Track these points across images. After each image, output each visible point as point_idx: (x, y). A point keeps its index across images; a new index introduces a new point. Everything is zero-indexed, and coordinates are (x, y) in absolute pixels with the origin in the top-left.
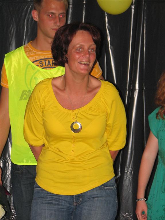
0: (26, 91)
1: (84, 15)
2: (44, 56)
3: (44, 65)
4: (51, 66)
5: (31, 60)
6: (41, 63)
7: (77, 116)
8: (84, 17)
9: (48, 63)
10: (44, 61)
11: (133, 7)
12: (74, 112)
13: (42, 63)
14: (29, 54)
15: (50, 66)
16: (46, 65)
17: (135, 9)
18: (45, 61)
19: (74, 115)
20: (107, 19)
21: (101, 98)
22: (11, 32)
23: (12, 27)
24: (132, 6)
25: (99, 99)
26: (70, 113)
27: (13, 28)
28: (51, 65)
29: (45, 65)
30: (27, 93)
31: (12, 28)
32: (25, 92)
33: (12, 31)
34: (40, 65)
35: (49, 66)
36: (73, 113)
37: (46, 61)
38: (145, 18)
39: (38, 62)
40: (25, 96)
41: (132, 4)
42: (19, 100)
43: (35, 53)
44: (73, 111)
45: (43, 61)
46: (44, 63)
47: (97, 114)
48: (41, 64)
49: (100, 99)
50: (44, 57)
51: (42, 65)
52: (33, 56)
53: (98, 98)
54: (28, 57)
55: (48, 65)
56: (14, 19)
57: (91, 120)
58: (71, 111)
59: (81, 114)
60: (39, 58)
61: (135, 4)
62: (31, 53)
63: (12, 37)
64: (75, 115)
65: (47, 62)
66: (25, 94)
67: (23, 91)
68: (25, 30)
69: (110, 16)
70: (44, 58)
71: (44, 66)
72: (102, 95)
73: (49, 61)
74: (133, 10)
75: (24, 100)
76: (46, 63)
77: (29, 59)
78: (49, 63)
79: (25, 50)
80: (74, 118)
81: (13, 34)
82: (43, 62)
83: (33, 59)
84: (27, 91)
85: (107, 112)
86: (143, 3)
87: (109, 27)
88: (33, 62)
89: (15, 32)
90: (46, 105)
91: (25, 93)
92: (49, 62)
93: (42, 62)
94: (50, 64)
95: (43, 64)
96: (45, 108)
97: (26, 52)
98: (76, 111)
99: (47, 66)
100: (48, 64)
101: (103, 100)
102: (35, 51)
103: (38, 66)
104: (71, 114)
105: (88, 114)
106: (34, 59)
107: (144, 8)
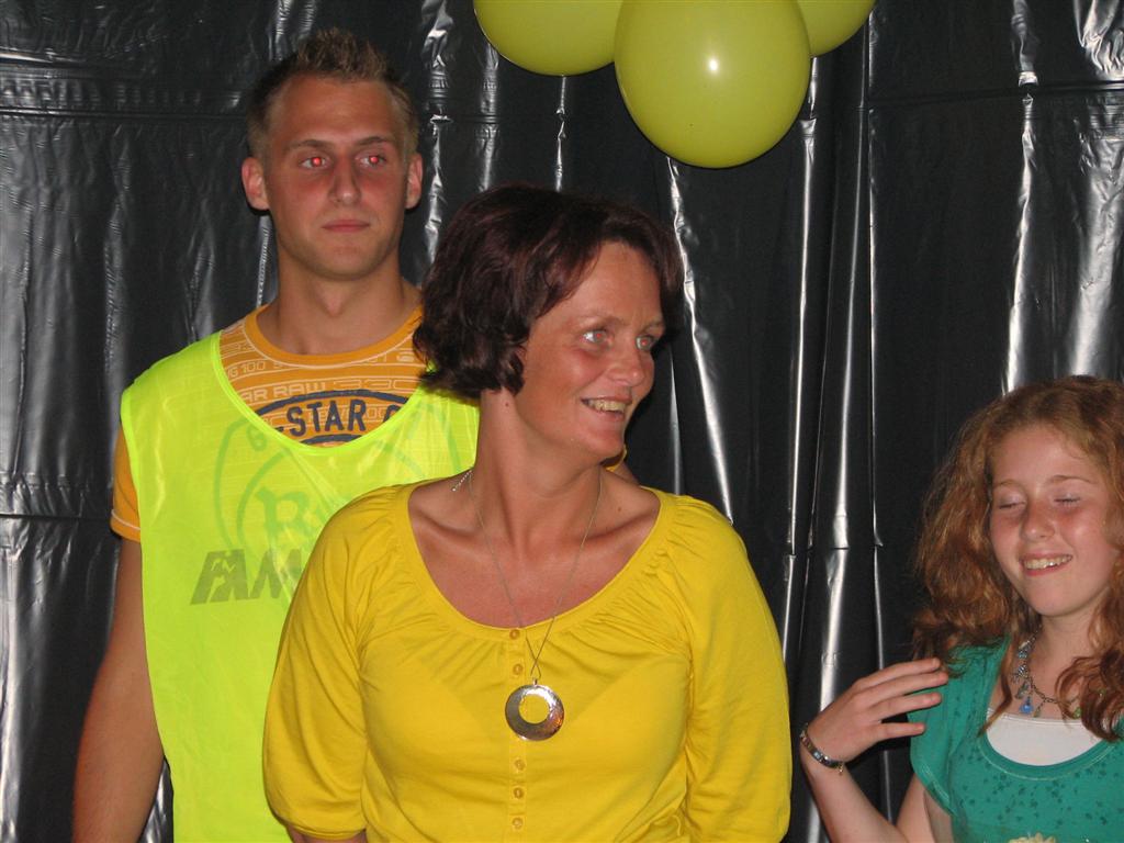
0: (221, 554)
2: (312, 384)
3: (310, 425)
4: (346, 431)
5: (248, 402)
6: (294, 416)
7: (541, 658)
9: (327, 414)
10: (309, 406)
11: (810, 127)
12: (521, 640)
13: (300, 417)
14: (241, 371)
15: (340, 432)
16: (317, 429)
17: (818, 135)
18: (315, 407)
19: (521, 655)
20: (676, 193)
21: (659, 572)
22: (191, 269)
23: (197, 245)
24: (805, 124)
25: (648, 575)
26: (503, 644)
27: (202, 248)
28: (341, 427)
29: (313, 425)
30: (225, 565)
31: (195, 252)
32: (218, 561)
33: (197, 268)
34: (289, 426)
35: (334, 430)
36: (517, 641)
37: (319, 405)
38: (874, 180)
39: (281, 413)
40: (219, 581)
41: (804, 113)
42: (189, 602)
43: (270, 365)
44: (518, 632)
45: (303, 406)
46: (309, 415)
47: (638, 649)
48: (297, 421)
49: (655, 575)
50: (308, 386)
51: (298, 427)
52: (259, 380)
53: (643, 572)
54: (237, 386)
55: (327, 428)
56: (204, 203)
57: (610, 678)
58: (506, 633)
59: (558, 649)
60: (284, 390)
61: (817, 113)
62: (251, 367)
63: (199, 299)
64: (528, 654)
65: (324, 412)
66: (220, 572)
67: (210, 557)
68: (263, 261)
69: (699, 178)
70: (309, 392)
71: (311, 433)
72: (665, 555)
73: (333, 405)
74: (810, 144)
75: (213, 600)
76: (320, 415)
77: (240, 394)
78: (333, 418)
79: (222, 352)
80: (521, 668)
81: (201, 283)
82: (305, 409)
83: (257, 396)
84: (228, 554)
85: (689, 645)
86: (861, 106)
87: (689, 231)
88: (260, 412)
89: (211, 269)
90: (379, 611)
91: (219, 565)
92: (334, 409)
93: (300, 412)
94: (338, 422)
95: (302, 423)
96: (371, 626)
97: (226, 363)
98: (535, 633)
99: (323, 433)
100: (329, 421)
101: (667, 579)
102: (268, 358)
103: (281, 429)
104: (506, 647)
105: (592, 647)
106: (261, 399)
107: (866, 131)
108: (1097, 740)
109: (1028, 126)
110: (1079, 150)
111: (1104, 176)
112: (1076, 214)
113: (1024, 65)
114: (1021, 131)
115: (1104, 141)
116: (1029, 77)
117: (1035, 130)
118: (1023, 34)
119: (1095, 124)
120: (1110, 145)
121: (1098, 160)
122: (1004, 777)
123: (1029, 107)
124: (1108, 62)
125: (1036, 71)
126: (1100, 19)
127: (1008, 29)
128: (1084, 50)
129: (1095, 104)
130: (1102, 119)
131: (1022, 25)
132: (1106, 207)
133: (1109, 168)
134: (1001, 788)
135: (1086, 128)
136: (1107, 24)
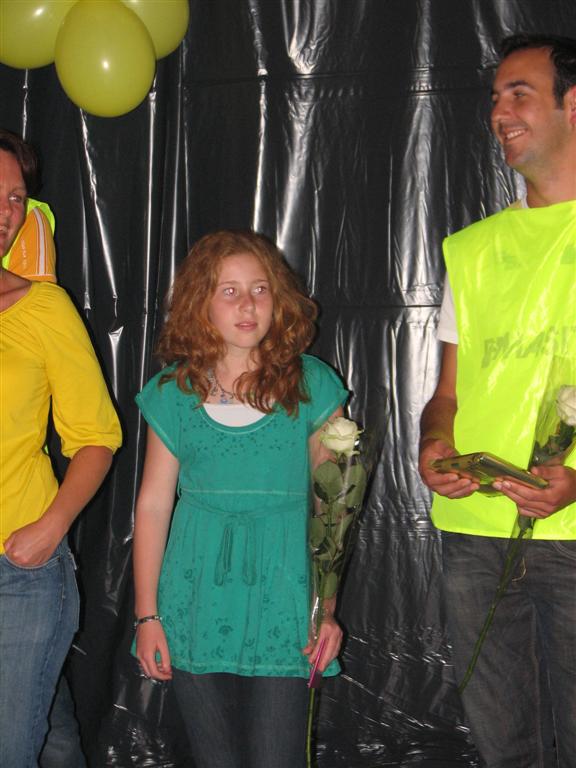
1: (25, 119)
8: (25, 124)
11: (153, 96)
17: (157, 100)
24: (151, 95)
38: (186, 124)
41: (151, 89)
61: (157, 89)
69: (95, 121)
74: (153, 105)
86: (180, 86)
87: (93, 149)
107: (182, 99)
108: (263, 415)
109: (263, 97)
110: (287, 109)
111: (300, 122)
112: (287, 142)
113: (261, 66)
114: (259, 99)
115: (301, 104)
116: (263, 72)
117: (267, 98)
118: (260, 50)
119: (296, 96)
120: (304, 106)
121: (298, 114)
122: (222, 434)
123: (263, 87)
124: (302, 65)
125: (267, 68)
126: (298, 43)
127: (253, 48)
128: (290, 58)
129: (296, 85)
130: (300, 94)
131: (260, 45)
132: (302, 138)
133: (303, 118)
134: (222, 439)
135: (292, 98)
136: (302, 45)
